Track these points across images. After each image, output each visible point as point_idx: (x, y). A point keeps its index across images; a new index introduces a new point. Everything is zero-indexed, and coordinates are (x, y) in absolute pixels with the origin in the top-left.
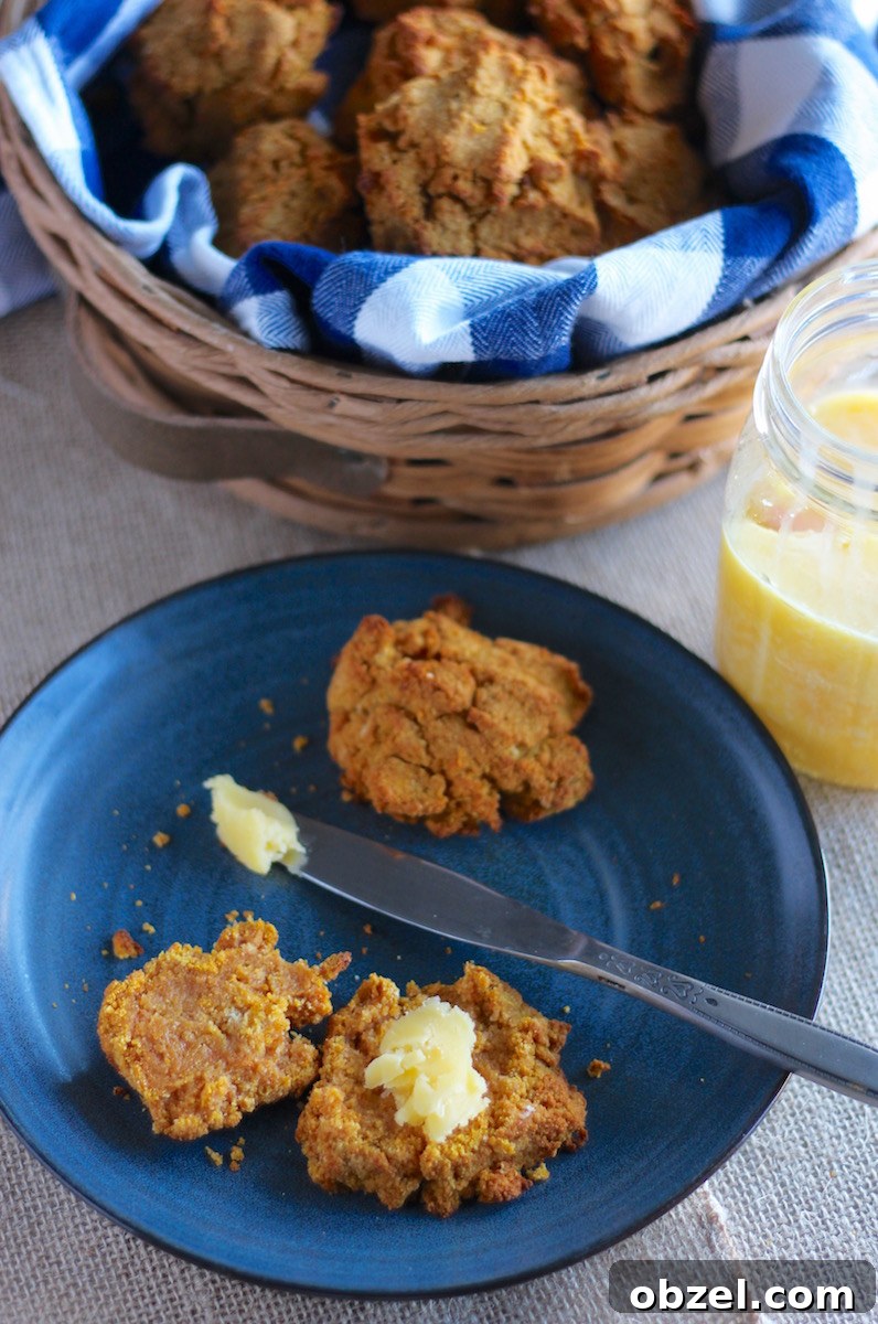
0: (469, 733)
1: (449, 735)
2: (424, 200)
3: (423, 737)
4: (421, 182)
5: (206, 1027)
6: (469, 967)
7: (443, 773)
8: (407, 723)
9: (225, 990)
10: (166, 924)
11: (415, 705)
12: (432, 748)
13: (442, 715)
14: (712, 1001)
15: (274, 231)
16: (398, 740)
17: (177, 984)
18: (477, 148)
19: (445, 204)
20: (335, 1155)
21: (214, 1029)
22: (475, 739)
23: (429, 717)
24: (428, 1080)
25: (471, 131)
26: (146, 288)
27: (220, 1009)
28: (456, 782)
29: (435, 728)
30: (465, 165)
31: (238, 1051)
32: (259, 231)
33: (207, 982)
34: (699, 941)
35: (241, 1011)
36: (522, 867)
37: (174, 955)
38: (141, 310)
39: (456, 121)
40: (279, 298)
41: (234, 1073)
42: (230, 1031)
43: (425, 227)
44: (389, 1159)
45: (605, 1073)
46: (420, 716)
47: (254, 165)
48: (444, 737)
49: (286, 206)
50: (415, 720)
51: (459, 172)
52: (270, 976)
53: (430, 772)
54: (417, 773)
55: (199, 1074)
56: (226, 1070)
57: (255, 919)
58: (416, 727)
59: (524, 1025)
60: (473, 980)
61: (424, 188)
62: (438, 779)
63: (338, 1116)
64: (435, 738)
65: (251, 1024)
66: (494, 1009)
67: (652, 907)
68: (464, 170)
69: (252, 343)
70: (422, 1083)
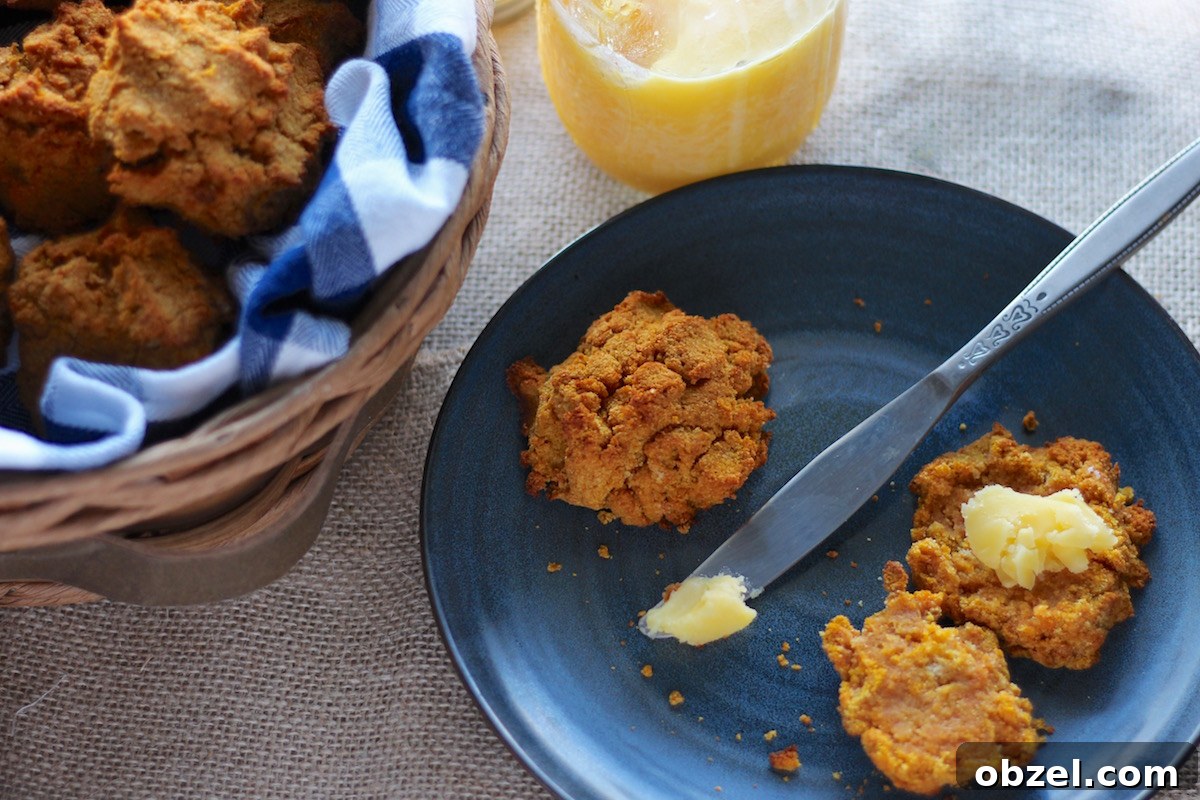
0: (706, 387)
1: (702, 404)
2: (247, 157)
3: (692, 428)
4: (231, 149)
5: (942, 695)
6: (924, 476)
7: (724, 429)
8: (676, 433)
9: (906, 669)
10: (770, 720)
11: (665, 419)
12: (705, 425)
13: (683, 401)
14: (1041, 296)
15: (181, 311)
16: (688, 449)
17: (887, 706)
18: (232, 82)
19: (265, 138)
20: (1093, 632)
21: (946, 689)
22: (713, 385)
23: (680, 412)
24: (1055, 532)
25: (210, 78)
26: (220, 439)
27: (924, 679)
28: (738, 421)
29: (690, 412)
30: (244, 101)
31: (970, 678)
32: (175, 324)
33: (895, 681)
34: (928, 306)
35: (932, 662)
36: (806, 415)
37: (853, 702)
38: (230, 458)
39: (193, 86)
40: (301, 320)
41: (991, 688)
42: (949, 677)
43: (276, 169)
44: (1109, 590)
45: (1037, 417)
46: (676, 420)
47: (80, 305)
48: (702, 409)
49: (157, 290)
50: (675, 427)
51: (247, 109)
52: (897, 631)
53: (720, 438)
54: (717, 449)
55: (986, 715)
56: (987, 693)
57: (824, 629)
58: (682, 429)
59: (998, 452)
60: (939, 478)
61: (238, 150)
62: (728, 434)
63: (1064, 615)
64: (697, 417)
65: (947, 657)
66: (971, 471)
67: (878, 330)
68: (248, 104)
69: (332, 368)
70: (1055, 537)
